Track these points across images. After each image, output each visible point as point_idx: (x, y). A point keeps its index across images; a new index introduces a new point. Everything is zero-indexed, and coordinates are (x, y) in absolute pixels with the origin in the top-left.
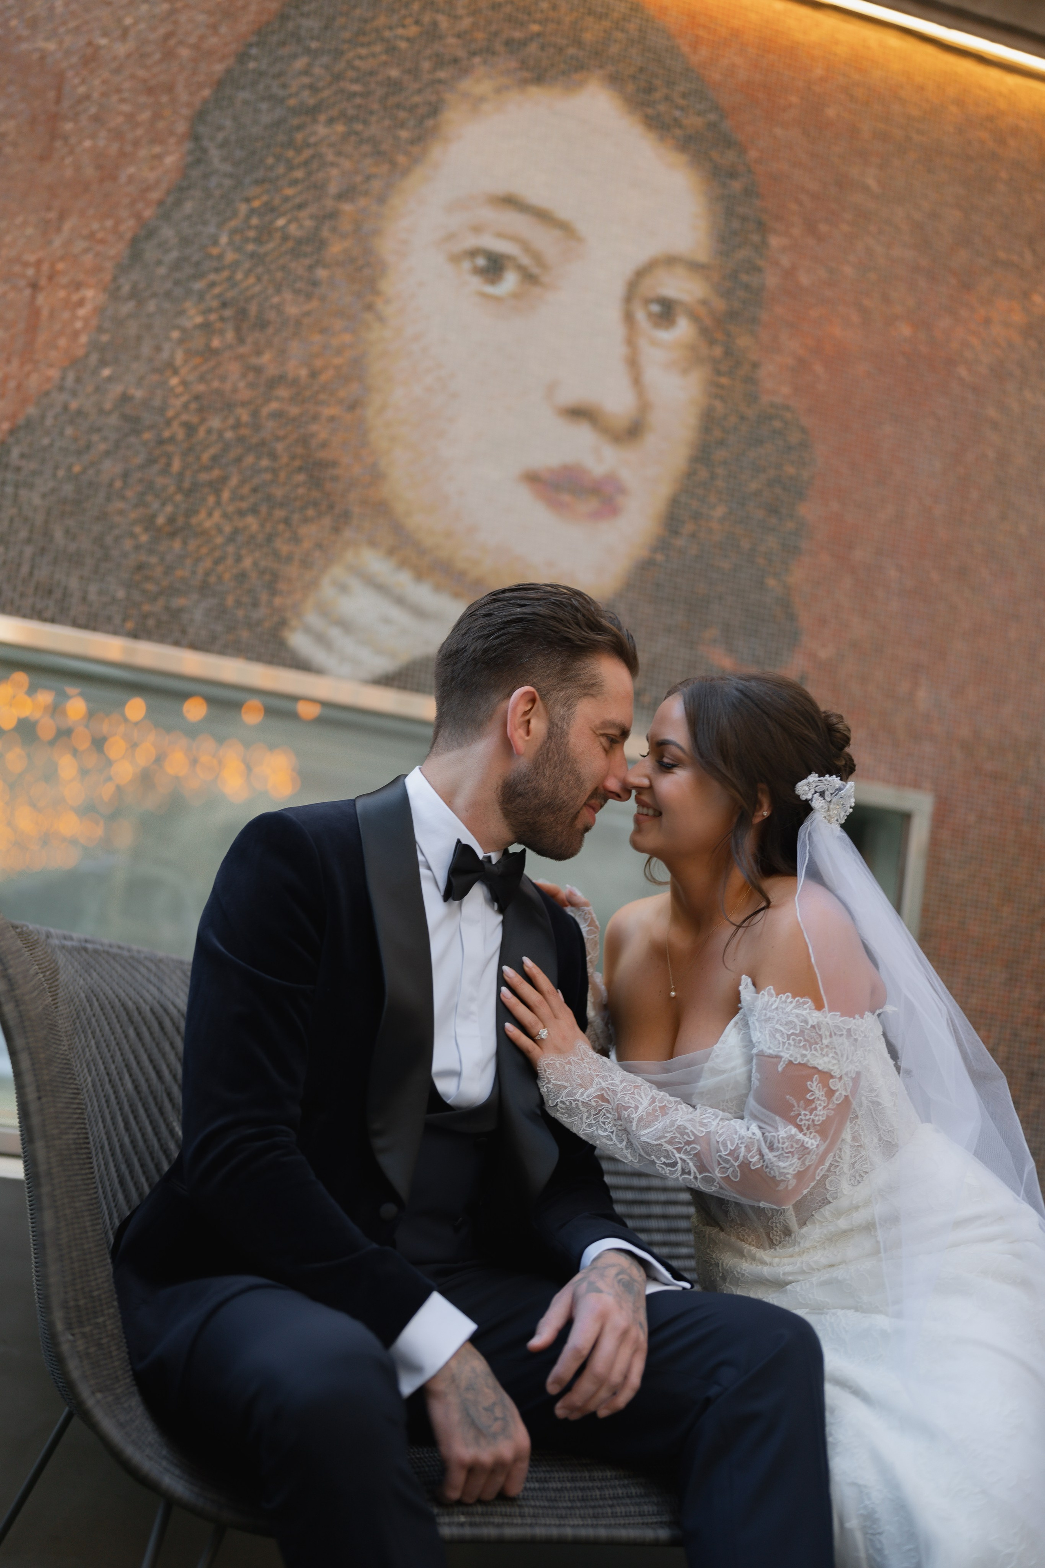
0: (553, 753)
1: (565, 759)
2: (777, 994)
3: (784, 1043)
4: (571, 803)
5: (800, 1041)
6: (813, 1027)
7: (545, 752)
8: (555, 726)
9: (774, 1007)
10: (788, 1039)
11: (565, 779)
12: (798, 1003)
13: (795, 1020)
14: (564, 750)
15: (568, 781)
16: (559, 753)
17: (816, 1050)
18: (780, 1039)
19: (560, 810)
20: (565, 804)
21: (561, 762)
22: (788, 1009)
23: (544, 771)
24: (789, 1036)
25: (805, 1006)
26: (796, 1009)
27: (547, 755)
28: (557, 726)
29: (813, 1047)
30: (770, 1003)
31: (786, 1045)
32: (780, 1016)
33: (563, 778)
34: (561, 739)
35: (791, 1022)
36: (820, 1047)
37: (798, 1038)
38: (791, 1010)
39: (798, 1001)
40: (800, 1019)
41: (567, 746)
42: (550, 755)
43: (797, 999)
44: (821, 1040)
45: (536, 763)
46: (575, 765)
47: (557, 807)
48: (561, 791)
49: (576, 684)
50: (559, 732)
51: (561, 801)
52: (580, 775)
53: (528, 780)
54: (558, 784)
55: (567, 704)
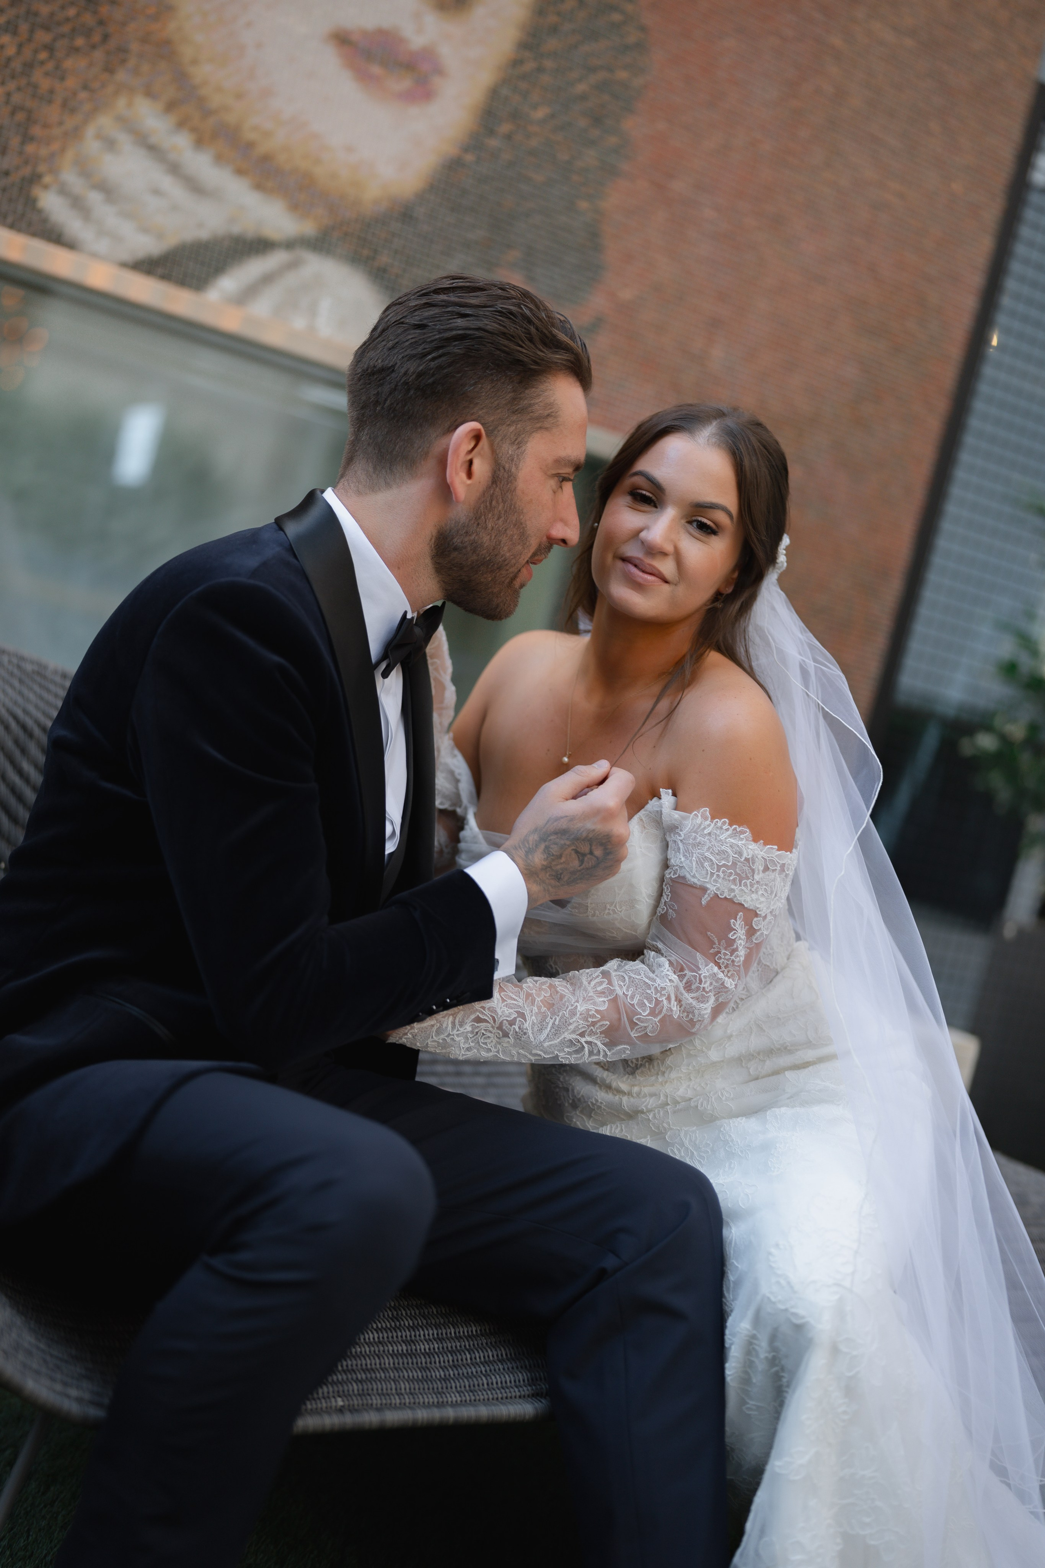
0: (497, 502)
1: (510, 509)
2: (713, 818)
3: (712, 874)
4: (513, 561)
5: (731, 873)
6: (747, 860)
7: (488, 499)
8: (501, 469)
9: (706, 832)
10: (718, 871)
11: (509, 532)
12: (735, 832)
13: (729, 850)
14: (509, 497)
15: (512, 536)
16: (504, 502)
17: (746, 885)
18: (709, 869)
19: (499, 568)
20: (506, 563)
21: (506, 511)
22: (722, 837)
23: (486, 521)
24: (719, 867)
25: (742, 836)
26: (730, 838)
27: (491, 503)
28: (504, 468)
29: (743, 882)
30: (702, 827)
31: (715, 876)
32: (712, 843)
33: (508, 531)
34: (508, 484)
35: (724, 852)
36: (751, 882)
37: (729, 871)
38: (726, 838)
39: (735, 829)
40: (734, 850)
41: (514, 493)
42: (494, 503)
43: (735, 826)
44: (753, 876)
45: (477, 513)
46: (522, 517)
47: (496, 566)
48: (503, 547)
49: (528, 417)
50: (506, 475)
51: (503, 558)
52: (526, 529)
53: (467, 532)
54: (500, 539)
55: (517, 441)
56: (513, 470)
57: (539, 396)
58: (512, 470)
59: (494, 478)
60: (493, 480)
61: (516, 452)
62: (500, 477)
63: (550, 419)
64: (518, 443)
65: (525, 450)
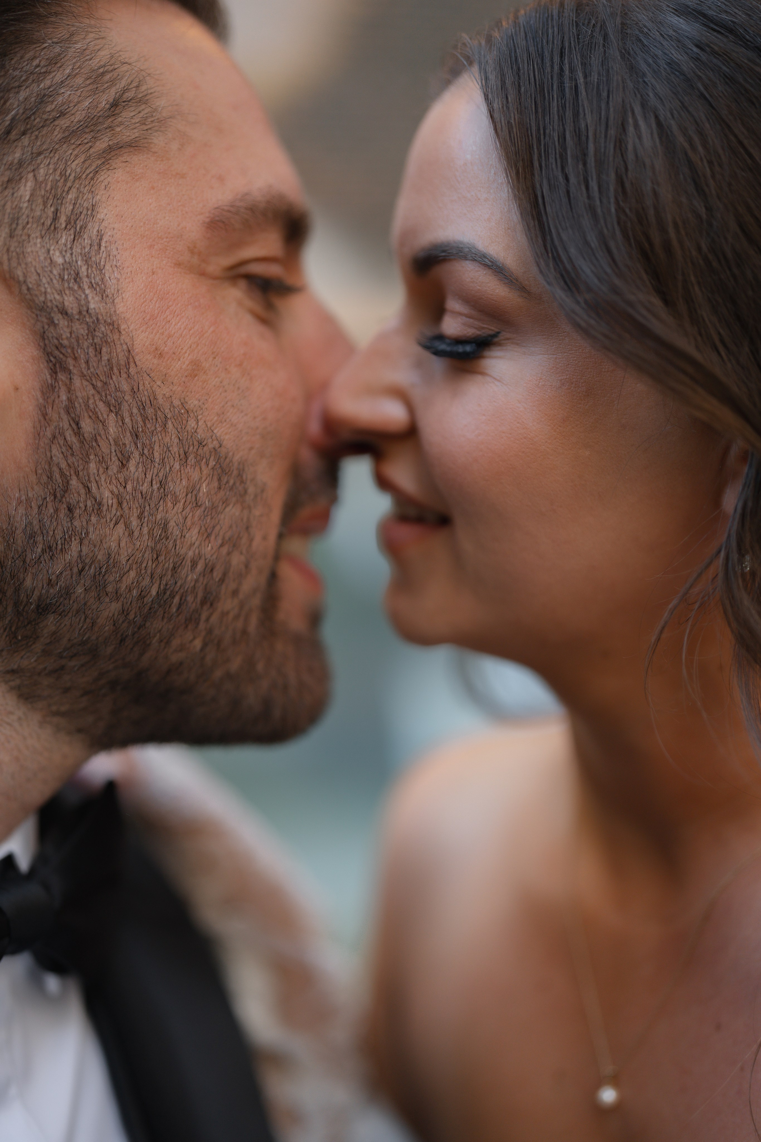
0: (96, 417)
1: (145, 419)
4: (237, 560)
7: (65, 424)
8: (58, 318)
14: (125, 387)
15: (192, 490)
16: (115, 408)
20: (217, 575)
21: (136, 436)
23: (88, 490)
27: (78, 431)
28: (64, 312)
33: (172, 485)
34: (98, 352)
41: (133, 370)
42: (87, 426)
45: (50, 478)
46: (192, 423)
47: (190, 598)
48: (183, 536)
49: (57, 135)
50: (81, 330)
51: (200, 567)
52: (223, 450)
53: (50, 548)
54: (159, 517)
55: (63, 219)
56: (94, 303)
57: (54, 62)
58: (92, 306)
59: (48, 354)
60: (49, 361)
61: (77, 250)
62: (65, 342)
63: (126, 115)
64: (68, 223)
65: (100, 236)
